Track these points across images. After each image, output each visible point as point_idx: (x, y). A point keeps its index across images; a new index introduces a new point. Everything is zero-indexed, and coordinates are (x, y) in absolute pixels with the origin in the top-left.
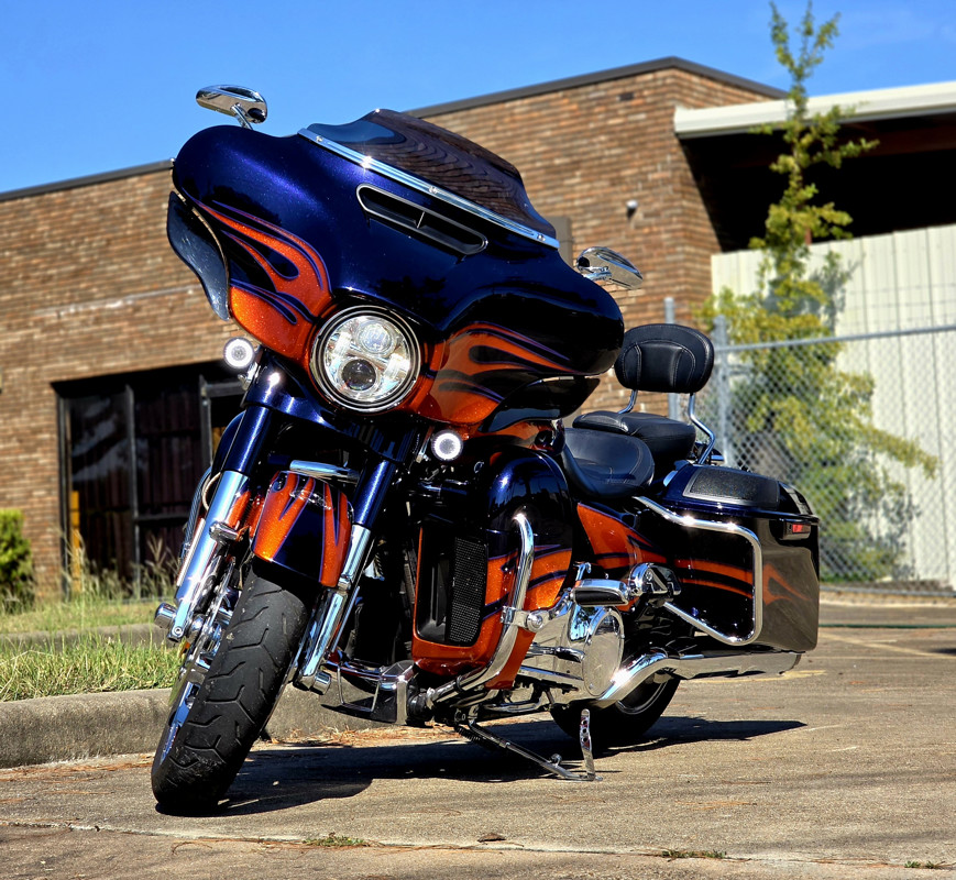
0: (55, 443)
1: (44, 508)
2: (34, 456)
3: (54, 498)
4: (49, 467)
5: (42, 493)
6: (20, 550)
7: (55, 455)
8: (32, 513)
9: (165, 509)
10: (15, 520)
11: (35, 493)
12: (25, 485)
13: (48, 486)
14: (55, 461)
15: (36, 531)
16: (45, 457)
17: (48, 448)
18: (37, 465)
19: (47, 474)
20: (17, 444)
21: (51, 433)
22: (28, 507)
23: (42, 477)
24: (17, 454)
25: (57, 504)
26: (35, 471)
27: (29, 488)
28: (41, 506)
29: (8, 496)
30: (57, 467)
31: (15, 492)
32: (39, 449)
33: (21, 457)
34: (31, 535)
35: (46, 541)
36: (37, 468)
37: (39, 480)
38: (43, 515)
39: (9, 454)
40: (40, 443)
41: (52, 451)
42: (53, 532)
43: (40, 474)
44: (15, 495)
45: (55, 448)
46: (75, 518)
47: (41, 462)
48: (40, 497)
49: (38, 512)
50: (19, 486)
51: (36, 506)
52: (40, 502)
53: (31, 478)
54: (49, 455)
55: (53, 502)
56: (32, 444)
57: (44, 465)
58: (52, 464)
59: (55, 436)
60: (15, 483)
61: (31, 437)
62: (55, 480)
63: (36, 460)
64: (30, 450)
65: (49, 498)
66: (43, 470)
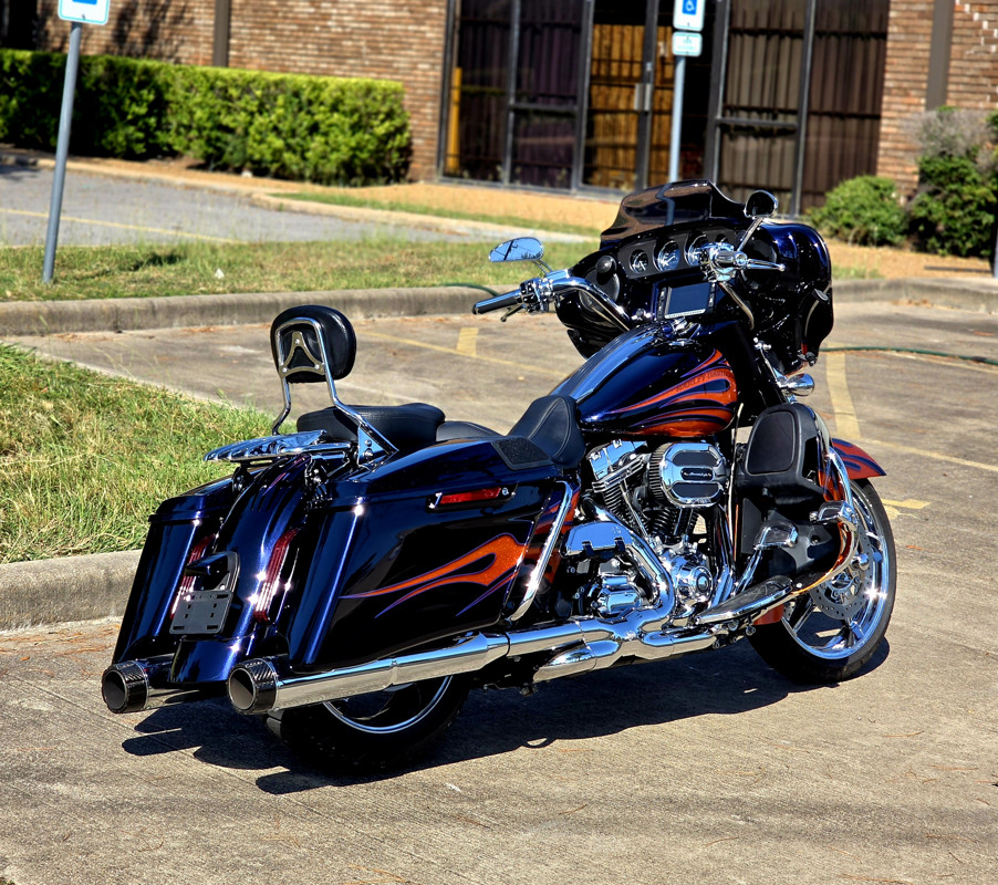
0: (444, 18)
1: (426, 82)
2: (423, 28)
3: (437, 73)
4: (435, 42)
5: (426, 66)
6: (397, 122)
7: (442, 30)
8: (416, 85)
9: (540, 99)
10: (395, 92)
11: (421, 66)
12: (411, 56)
13: (432, 60)
14: (442, 36)
15: (417, 103)
16: (432, 32)
17: (436, 22)
18: (424, 38)
19: (432, 48)
20: (408, 14)
21: (440, 7)
22: (411, 78)
23: (428, 51)
24: (407, 24)
25: (439, 80)
26: (422, 44)
27: (415, 60)
28: (424, 79)
29: (395, 65)
30: (442, 42)
31: (402, 62)
32: (428, 22)
33: (411, 28)
34: (411, 106)
35: (425, 114)
36: (424, 41)
37: (424, 54)
38: (425, 88)
39: (399, 23)
40: (429, 16)
41: (439, 26)
42: (430, 110)
43: (426, 47)
44: (402, 65)
45: (443, 23)
46: (456, 95)
47: (429, 35)
48: (424, 70)
49: (421, 85)
50: (405, 56)
51: (420, 79)
52: (424, 76)
53: (418, 50)
54: (436, 29)
55: (435, 77)
56: (421, 16)
57: (430, 39)
58: (438, 39)
59: (444, 11)
60: (403, 52)
61: (422, 9)
62: (440, 55)
63: (424, 32)
64: (420, 22)
65: (432, 73)
66: (429, 44)
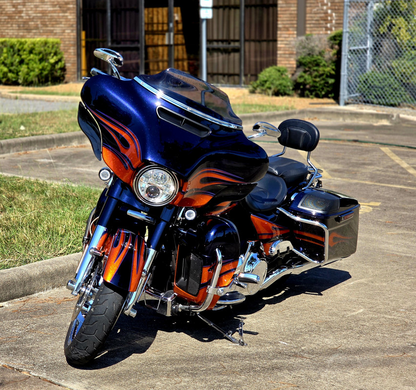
0: (75, 9)
1: (70, 38)
2: (66, 14)
3: (74, 34)
4: (72, 20)
5: (69, 31)
6: (59, 57)
7: (75, 14)
8: (65, 40)
10: (57, 43)
11: (67, 31)
12: (62, 27)
13: (71, 28)
14: (75, 17)
15: (66, 48)
16: (71, 15)
17: (72, 11)
18: (67, 19)
19: (71, 23)
20: (59, 9)
21: (74, 5)
22: (63, 37)
23: (69, 24)
24: (59, 13)
25: (75, 37)
27: (64, 28)
28: (68, 37)
29: (55, 31)
30: (75, 20)
31: (58, 30)
32: (68, 11)
33: (61, 14)
34: (64, 49)
35: (70, 53)
36: (67, 20)
37: (68, 26)
38: (69, 41)
39: (55, 13)
40: (69, 9)
41: (74, 13)
42: (72, 50)
43: (68, 23)
44: (58, 31)
45: (75, 11)
46: (83, 43)
47: (69, 17)
48: (68, 33)
49: (67, 40)
50: (59, 27)
51: (66, 37)
52: (68, 35)
53: (65, 24)
54: (73, 15)
55: (74, 36)
56: (65, 9)
57: (70, 19)
58: (73, 19)
59: (75, 6)
60: (58, 26)
61: (65, 6)
62: (75, 26)
63: (67, 16)
64: (64, 12)
65: (72, 34)
66: (70, 21)
